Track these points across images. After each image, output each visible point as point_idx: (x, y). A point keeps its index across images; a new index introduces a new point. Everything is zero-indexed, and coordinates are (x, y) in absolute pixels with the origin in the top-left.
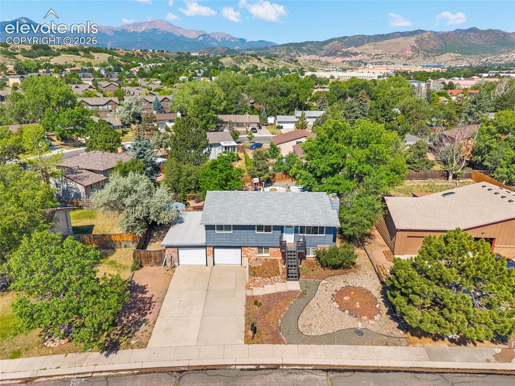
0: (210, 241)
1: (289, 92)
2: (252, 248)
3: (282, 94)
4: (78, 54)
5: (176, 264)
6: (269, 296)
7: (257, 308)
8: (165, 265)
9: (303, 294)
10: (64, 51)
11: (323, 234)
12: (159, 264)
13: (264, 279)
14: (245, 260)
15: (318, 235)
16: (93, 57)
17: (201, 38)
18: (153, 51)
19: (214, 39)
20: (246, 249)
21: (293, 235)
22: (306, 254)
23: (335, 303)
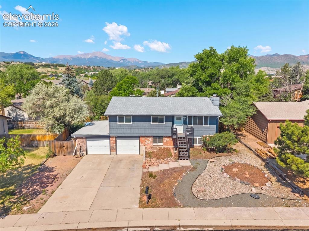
0: (112, 132)
1: (173, 75)
2: (148, 138)
3: (169, 77)
4: (50, 68)
5: (85, 153)
6: (163, 171)
7: (152, 179)
8: (75, 154)
9: (195, 168)
10: (42, 66)
11: (207, 125)
12: (70, 153)
13: (159, 160)
14: (143, 149)
15: (203, 126)
16: (58, 69)
17: (122, 61)
18: (94, 66)
19: (129, 62)
20: (143, 139)
21: (183, 126)
22: (193, 144)
23: (225, 174)
